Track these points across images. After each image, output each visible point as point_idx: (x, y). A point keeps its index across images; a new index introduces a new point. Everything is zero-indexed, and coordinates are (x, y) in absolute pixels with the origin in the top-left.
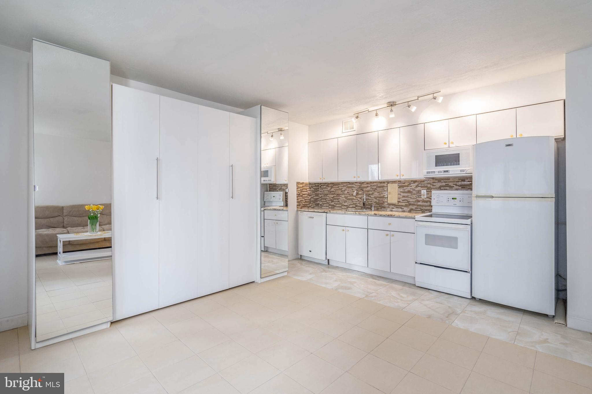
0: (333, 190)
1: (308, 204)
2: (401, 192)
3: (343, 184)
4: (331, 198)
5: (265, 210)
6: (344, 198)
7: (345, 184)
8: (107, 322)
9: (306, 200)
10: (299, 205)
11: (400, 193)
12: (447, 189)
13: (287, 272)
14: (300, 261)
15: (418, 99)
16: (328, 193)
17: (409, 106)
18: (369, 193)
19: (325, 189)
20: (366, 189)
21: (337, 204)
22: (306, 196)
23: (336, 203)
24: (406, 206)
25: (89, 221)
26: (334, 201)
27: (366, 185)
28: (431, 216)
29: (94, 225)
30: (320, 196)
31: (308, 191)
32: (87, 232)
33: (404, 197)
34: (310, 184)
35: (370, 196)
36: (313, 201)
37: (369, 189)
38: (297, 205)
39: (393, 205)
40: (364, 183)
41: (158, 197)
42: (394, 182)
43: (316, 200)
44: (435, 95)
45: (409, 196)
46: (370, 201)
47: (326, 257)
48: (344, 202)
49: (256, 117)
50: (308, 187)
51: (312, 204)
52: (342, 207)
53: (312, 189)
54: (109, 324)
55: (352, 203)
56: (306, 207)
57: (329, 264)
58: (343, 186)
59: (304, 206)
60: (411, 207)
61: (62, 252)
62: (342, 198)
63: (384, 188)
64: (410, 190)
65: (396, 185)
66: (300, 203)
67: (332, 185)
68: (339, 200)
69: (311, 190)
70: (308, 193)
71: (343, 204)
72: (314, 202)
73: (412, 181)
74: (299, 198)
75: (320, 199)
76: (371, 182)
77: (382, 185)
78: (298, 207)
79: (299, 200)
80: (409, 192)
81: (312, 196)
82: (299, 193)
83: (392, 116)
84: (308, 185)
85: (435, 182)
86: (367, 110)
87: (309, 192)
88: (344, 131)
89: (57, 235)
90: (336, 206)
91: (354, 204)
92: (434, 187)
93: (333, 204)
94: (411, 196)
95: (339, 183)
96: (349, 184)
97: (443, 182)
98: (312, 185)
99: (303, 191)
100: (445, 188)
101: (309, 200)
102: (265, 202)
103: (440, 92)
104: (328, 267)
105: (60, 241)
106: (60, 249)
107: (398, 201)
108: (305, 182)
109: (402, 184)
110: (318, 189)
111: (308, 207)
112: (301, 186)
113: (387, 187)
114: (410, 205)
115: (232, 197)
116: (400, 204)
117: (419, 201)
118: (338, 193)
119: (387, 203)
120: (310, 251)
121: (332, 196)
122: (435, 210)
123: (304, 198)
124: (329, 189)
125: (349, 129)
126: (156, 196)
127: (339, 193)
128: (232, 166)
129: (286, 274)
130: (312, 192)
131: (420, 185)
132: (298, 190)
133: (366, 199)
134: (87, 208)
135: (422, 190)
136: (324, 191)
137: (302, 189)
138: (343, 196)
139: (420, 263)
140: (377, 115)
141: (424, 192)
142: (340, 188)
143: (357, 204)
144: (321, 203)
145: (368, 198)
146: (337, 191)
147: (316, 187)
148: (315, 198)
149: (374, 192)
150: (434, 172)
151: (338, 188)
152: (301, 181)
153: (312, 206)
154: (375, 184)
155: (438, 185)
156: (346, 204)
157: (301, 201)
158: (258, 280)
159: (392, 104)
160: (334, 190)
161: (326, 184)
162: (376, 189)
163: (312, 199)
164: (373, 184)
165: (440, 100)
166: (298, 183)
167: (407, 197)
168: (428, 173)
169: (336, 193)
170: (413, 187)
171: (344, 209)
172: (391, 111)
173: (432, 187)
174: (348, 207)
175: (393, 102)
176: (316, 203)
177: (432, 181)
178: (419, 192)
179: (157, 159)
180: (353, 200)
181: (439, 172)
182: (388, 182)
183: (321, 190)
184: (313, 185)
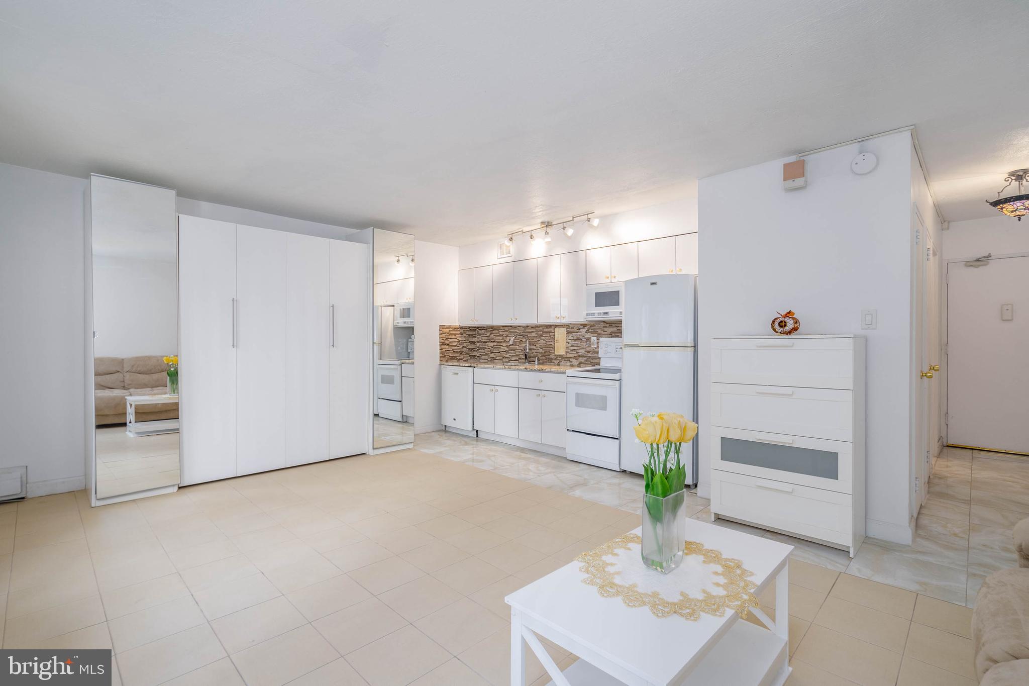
0: (492, 336)
1: (458, 355)
2: (569, 339)
3: (504, 328)
4: (491, 348)
5: (403, 363)
6: (506, 348)
7: (507, 329)
8: (174, 485)
9: (454, 350)
10: (443, 357)
11: (569, 341)
12: (618, 336)
13: (412, 444)
14: (443, 434)
15: (573, 220)
16: (487, 340)
17: (564, 228)
18: (533, 341)
19: (483, 335)
20: (530, 335)
21: (497, 356)
22: (454, 344)
23: (497, 354)
24: (575, 358)
25: (168, 377)
26: (494, 351)
27: (531, 330)
28: (598, 371)
29: (175, 383)
30: (478, 344)
31: (458, 338)
32: (165, 393)
33: (572, 345)
34: (461, 328)
35: (535, 344)
36: (465, 352)
37: (534, 335)
38: (440, 357)
39: (561, 356)
40: (529, 328)
41: (235, 344)
42: (562, 325)
43: (471, 350)
44: (590, 216)
45: (578, 345)
46: (535, 351)
47: (473, 427)
48: (505, 353)
49: (366, 243)
50: (458, 332)
51: (464, 356)
52: (503, 360)
53: (464, 335)
54: (176, 488)
55: (515, 354)
56: (454, 359)
57: (477, 436)
58: (504, 331)
59: (452, 359)
60: (581, 359)
61: (133, 420)
62: (503, 348)
63: (551, 334)
64: (579, 336)
65: (563, 330)
66: (445, 354)
67: (492, 330)
68: (500, 350)
69: (462, 336)
70: (458, 341)
71: (504, 355)
72: (467, 353)
73: (581, 325)
74: (443, 347)
75: (478, 348)
76: (537, 326)
77: (548, 330)
78: (441, 359)
79: (444, 350)
80: (578, 339)
81: (465, 345)
82: (443, 341)
83: (549, 239)
84: (458, 330)
85: (606, 327)
86: (521, 230)
87: (460, 339)
88: (499, 257)
89: (126, 397)
90: (497, 359)
91: (517, 356)
92: (605, 333)
93: (492, 355)
94: (581, 345)
95: (500, 326)
96: (511, 328)
97: (614, 327)
98: (464, 330)
99: (450, 337)
100: (617, 334)
101: (459, 350)
102: (409, 353)
103: (593, 213)
104: (477, 441)
105: (131, 405)
106: (131, 416)
107: (567, 352)
108: (453, 324)
109: (570, 328)
110: (474, 335)
111: (458, 360)
112: (447, 330)
113: (554, 332)
114: (579, 356)
115: (333, 346)
116: (568, 355)
117: (588, 352)
118: (498, 340)
119: (554, 355)
120: (455, 419)
121: (492, 345)
122: (604, 363)
123: (451, 347)
124: (488, 334)
125: (505, 253)
126: (232, 344)
127: (500, 340)
128: (333, 306)
129: (411, 446)
130: (465, 339)
131: (590, 331)
132: (441, 336)
133: (530, 349)
134: (165, 360)
135: (592, 338)
136: (483, 338)
137: (448, 335)
138: (504, 345)
139: (573, 431)
140: (531, 237)
141: (594, 339)
142: (501, 333)
143: (520, 356)
144: (478, 354)
145: (533, 347)
146: (497, 338)
147: (472, 332)
148: (469, 347)
149: (540, 339)
150: (594, 314)
151: (498, 334)
152: (447, 324)
153: (465, 359)
154: (541, 328)
155: (609, 330)
156: (507, 356)
157: (447, 352)
158: (371, 452)
159: (548, 225)
160: (494, 337)
161: (484, 328)
162: (541, 335)
163: (465, 349)
164: (539, 329)
165: (596, 222)
166: (442, 327)
167: (576, 345)
168: (588, 314)
169: (497, 340)
170: (582, 334)
171: (506, 362)
172: (546, 233)
173: (602, 333)
174: (510, 360)
175: (548, 222)
176: (470, 354)
177: (602, 325)
178: (589, 339)
179: (233, 300)
180: (516, 351)
181: (599, 314)
182: (556, 326)
183: (479, 337)
184: (466, 330)
